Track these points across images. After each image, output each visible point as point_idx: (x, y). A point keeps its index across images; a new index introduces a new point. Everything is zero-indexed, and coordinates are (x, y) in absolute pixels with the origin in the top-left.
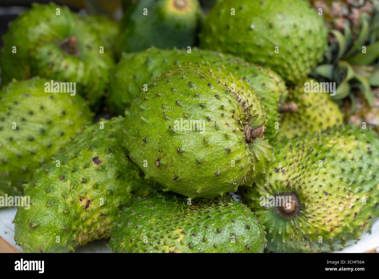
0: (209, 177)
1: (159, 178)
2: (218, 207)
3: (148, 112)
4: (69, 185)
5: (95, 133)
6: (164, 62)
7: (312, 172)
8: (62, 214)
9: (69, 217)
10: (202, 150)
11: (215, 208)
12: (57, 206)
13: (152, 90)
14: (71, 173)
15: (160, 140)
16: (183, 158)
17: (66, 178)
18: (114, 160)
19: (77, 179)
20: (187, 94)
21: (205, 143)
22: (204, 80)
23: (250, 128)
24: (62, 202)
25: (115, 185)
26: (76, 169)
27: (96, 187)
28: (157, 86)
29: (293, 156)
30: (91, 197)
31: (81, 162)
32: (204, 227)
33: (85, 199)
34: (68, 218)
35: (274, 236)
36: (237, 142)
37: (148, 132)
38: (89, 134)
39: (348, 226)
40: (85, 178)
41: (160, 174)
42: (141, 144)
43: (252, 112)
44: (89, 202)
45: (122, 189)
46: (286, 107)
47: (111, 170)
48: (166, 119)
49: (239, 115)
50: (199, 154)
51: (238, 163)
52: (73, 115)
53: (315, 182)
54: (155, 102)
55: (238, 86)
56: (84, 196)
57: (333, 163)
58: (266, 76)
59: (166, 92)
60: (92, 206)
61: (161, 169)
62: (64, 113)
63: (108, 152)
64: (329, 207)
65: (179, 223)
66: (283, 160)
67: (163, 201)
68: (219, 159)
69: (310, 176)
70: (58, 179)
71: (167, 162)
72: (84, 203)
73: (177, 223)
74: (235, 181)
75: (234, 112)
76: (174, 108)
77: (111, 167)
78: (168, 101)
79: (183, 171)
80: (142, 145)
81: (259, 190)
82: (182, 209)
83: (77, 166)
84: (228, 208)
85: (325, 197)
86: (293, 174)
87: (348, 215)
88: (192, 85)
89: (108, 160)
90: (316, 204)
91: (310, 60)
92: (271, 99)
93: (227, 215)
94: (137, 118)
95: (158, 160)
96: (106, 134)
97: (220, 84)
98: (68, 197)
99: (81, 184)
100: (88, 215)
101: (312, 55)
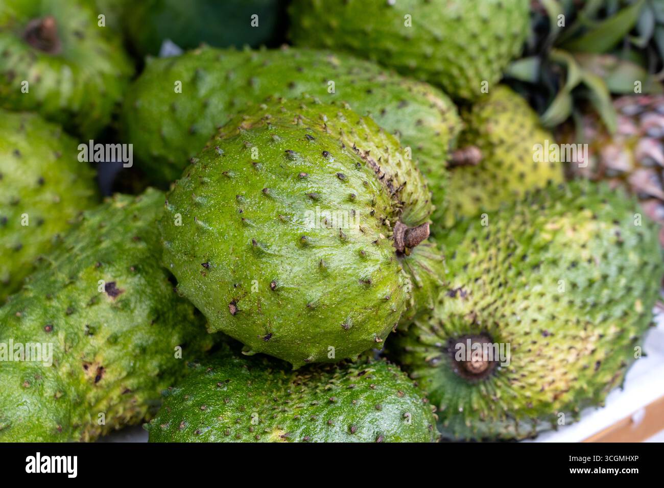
0: (330, 333)
1: (235, 331)
2: (347, 377)
3: (210, 210)
4: (63, 340)
5: (104, 230)
6: (227, 78)
7: (517, 294)
8: (52, 398)
9: (64, 402)
10: (318, 284)
11: (341, 380)
12: (43, 385)
13: (215, 163)
14: (65, 317)
15: (236, 265)
16: (282, 300)
17: (55, 328)
18: (145, 287)
19: (78, 328)
20: (285, 175)
21: (322, 269)
22: (314, 144)
23: (403, 229)
24: (51, 375)
25: (149, 334)
26: (74, 309)
27: (113, 340)
28: (224, 156)
29: (481, 262)
30: (104, 361)
31: (82, 294)
32: (324, 423)
33: (93, 365)
34: (64, 405)
35: (450, 416)
36: (381, 264)
37: (213, 250)
38: (93, 231)
39: (585, 386)
40: (92, 325)
41: (238, 326)
42: (198, 270)
43: (407, 196)
44: (101, 370)
45: (161, 341)
46: (461, 156)
47: (141, 307)
48: (245, 225)
49: (383, 208)
50: (312, 292)
51: (385, 302)
52: (57, 183)
53: (523, 313)
54: (223, 190)
55: (377, 147)
56: (92, 361)
57: (555, 272)
58: (423, 103)
59: (242, 169)
60: (108, 377)
61: (238, 319)
62: (42, 182)
63: (133, 273)
64: (551, 358)
65: (276, 417)
66: (462, 270)
67: (243, 372)
68: (350, 299)
69: (513, 301)
70: (41, 330)
71: (251, 306)
72: (92, 372)
73: (272, 418)
74: (379, 335)
75: (373, 204)
76: (259, 203)
77: (140, 301)
78: (248, 189)
79: (281, 324)
80: (202, 272)
81: (420, 332)
82: (280, 384)
83: (75, 301)
84: (366, 379)
85: (543, 341)
86: (482, 298)
87: (585, 368)
88: (292, 156)
89: (133, 289)
90: (528, 354)
91: (499, 56)
92: (434, 147)
93: (366, 395)
94: (190, 220)
95: (234, 303)
96: (126, 232)
97: (345, 149)
98: (63, 364)
99: (85, 337)
100: (101, 392)
101: (504, 49)
